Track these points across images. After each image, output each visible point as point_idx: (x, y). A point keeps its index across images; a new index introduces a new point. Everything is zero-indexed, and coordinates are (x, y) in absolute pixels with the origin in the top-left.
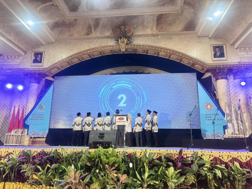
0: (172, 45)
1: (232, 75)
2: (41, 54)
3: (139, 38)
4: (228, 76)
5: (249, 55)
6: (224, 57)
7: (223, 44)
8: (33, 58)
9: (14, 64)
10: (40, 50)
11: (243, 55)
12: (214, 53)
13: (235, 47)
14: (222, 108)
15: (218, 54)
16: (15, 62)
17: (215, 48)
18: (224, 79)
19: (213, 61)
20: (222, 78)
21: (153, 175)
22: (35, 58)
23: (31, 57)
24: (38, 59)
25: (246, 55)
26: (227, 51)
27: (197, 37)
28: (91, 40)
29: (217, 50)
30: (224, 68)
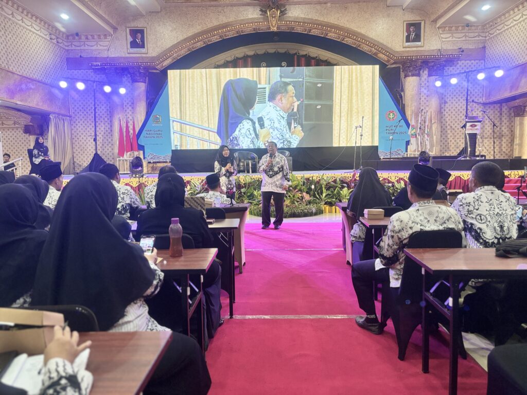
0: (348, 21)
1: (427, 69)
2: (141, 32)
3: (297, 6)
4: (421, 72)
5: (454, 39)
6: (420, 41)
7: (421, 20)
8: (130, 39)
9: (100, 50)
10: (138, 24)
11: (446, 38)
12: (406, 34)
13: (437, 26)
14: (408, 117)
15: (413, 36)
16: (100, 45)
17: (409, 25)
18: (415, 76)
19: (403, 48)
20: (413, 75)
21: (330, 195)
22: (132, 40)
23: (125, 37)
24: (138, 41)
25: (450, 39)
26: (426, 31)
27: (386, 6)
28: (220, 9)
29: (411, 30)
30: (417, 60)
